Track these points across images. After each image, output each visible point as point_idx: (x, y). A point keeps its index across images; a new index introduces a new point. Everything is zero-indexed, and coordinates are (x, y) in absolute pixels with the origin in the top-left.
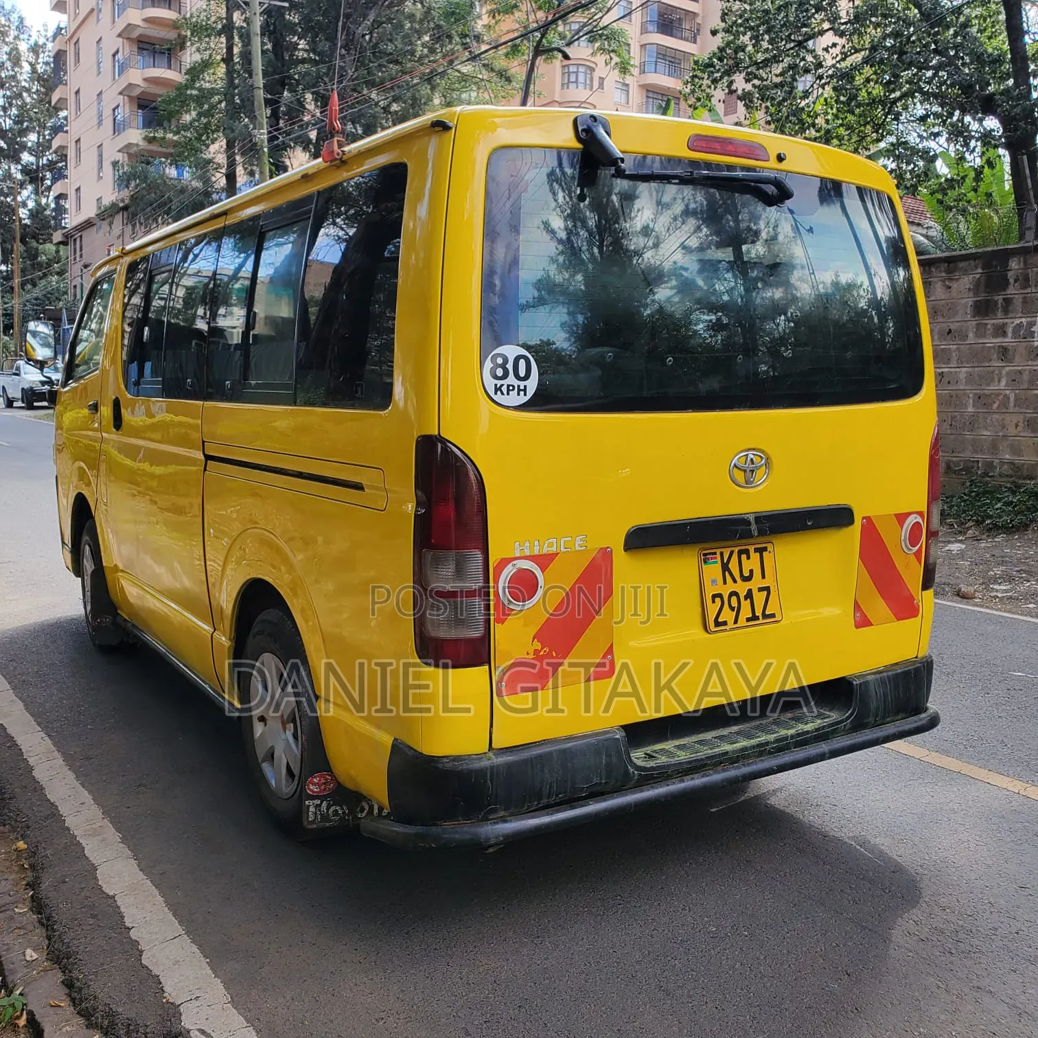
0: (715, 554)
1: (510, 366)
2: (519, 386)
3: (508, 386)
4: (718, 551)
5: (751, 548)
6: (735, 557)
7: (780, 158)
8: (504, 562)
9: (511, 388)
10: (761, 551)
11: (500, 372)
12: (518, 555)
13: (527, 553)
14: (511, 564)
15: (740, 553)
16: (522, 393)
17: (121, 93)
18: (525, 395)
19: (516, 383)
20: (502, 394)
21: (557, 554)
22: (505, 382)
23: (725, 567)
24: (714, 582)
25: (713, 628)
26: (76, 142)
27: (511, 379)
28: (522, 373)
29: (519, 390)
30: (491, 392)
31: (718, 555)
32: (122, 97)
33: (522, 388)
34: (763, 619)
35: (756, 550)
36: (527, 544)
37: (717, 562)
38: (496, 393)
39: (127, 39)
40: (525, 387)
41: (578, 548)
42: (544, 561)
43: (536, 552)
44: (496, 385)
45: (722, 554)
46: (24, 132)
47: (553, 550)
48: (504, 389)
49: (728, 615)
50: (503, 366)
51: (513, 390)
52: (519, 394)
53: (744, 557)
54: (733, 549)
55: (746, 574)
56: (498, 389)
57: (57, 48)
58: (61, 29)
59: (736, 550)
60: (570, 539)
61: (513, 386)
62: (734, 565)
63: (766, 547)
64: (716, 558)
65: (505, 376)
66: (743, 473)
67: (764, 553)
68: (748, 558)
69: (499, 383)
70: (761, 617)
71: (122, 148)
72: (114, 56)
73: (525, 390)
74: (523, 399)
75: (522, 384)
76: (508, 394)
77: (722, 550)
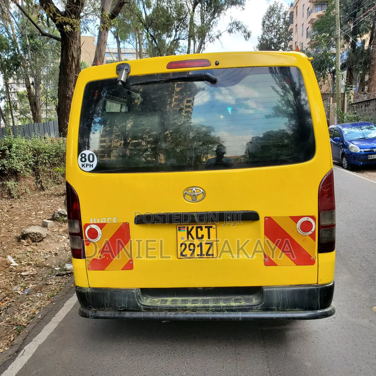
0: (185, 227)
1: (87, 157)
2: (90, 164)
3: (86, 164)
4: (186, 226)
5: (203, 227)
6: (194, 229)
7: (217, 64)
8: (87, 225)
9: (87, 165)
10: (209, 228)
11: (83, 160)
12: (92, 223)
13: (95, 222)
14: (89, 226)
15: (197, 228)
16: (91, 167)
17: (309, 23)
18: (92, 167)
19: (89, 163)
20: (85, 167)
21: (106, 224)
22: (85, 163)
23: (189, 233)
24: (182, 238)
25: (179, 257)
26: (295, 43)
27: (87, 162)
28: (91, 160)
29: (90, 165)
30: (81, 166)
31: (186, 228)
32: (309, 24)
33: (91, 165)
34: (206, 256)
35: (206, 227)
36: (95, 219)
37: (185, 231)
38: (82, 167)
39: (312, 2)
40: (92, 164)
41: (114, 222)
42: (101, 226)
43: (98, 222)
44: (82, 164)
45: (188, 228)
46: (280, 43)
47: (105, 222)
48: (85, 165)
49: (188, 252)
50: (85, 158)
51: (88, 166)
52: (90, 167)
53: (199, 229)
54: (193, 226)
55: (200, 236)
56: (83, 165)
57: (291, 11)
58: (292, 4)
59: (195, 226)
60: (111, 218)
61: (88, 164)
62: (193, 233)
63: (212, 226)
64: (185, 229)
65: (85, 161)
66: (190, 196)
67: (211, 229)
68: (202, 230)
69: (83, 163)
70: (205, 255)
71: (309, 43)
72: (308, 10)
73: (92, 166)
74: (92, 169)
75: (91, 164)
76: (86, 167)
77: (188, 226)
